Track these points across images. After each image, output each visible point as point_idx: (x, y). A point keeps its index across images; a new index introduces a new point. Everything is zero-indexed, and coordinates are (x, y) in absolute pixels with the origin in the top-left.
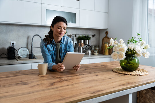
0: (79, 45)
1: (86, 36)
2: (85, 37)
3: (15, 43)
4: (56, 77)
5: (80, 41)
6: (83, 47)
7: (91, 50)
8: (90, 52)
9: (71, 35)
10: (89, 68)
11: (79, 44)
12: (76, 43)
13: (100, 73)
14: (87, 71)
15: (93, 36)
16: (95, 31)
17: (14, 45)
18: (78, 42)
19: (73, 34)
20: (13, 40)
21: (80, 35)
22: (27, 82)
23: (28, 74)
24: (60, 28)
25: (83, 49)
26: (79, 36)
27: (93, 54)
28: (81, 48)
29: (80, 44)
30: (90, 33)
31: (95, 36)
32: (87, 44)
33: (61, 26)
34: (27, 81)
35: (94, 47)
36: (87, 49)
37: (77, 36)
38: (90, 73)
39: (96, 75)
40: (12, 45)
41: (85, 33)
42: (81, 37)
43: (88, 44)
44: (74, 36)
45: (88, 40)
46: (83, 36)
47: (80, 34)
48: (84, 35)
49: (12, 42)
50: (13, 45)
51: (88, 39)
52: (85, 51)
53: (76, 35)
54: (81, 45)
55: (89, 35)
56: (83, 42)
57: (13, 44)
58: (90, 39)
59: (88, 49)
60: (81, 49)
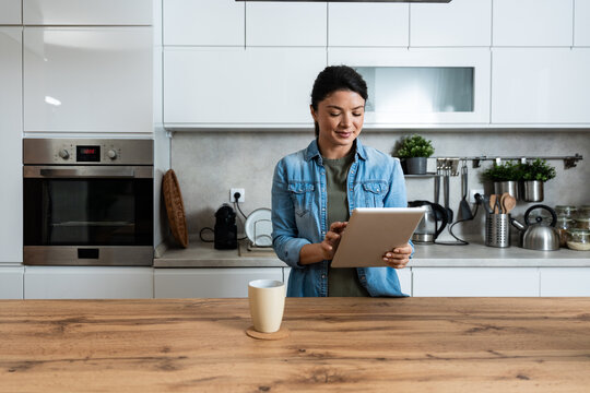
0: (492, 205)
1: (531, 163)
2: (527, 168)
3: (242, 192)
4: (310, 351)
5: (496, 184)
6: (509, 211)
7: (553, 225)
8: (546, 235)
9: (457, 162)
10: (499, 323)
11: (493, 198)
12: (477, 196)
13: (552, 367)
14: (479, 337)
15: (570, 163)
16: (580, 139)
17: (239, 200)
18: (489, 192)
19: (463, 156)
20: (238, 185)
21: (498, 161)
22: (181, 358)
23: (214, 320)
24: (337, 112)
25: (510, 219)
26: (495, 164)
27: (562, 244)
28: (503, 216)
29: (498, 200)
30: (552, 152)
31: (579, 164)
32: (532, 201)
33: (342, 106)
34: (182, 354)
35: (572, 212)
36: (533, 221)
37: (485, 166)
38: (495, 354)
39: (520, 377)
40: (233, 199)
41: (524, 152)
42: (502, 167)
43: (541, 199)
44: (470, 164)
45: (541, 182)
46: (516, 162)
47: (501, 153)
48: (520, 160)
49: (233, 192)
50: (237, 201)
51: (539, 175)
52: (524, 231)
53: (476, 163)
54: (500, 204)
55: (545, 159)
56: (511, 192)
57: (237, 196)
58: (550, 177)
59: (539, 220)
60: (499, 220)
